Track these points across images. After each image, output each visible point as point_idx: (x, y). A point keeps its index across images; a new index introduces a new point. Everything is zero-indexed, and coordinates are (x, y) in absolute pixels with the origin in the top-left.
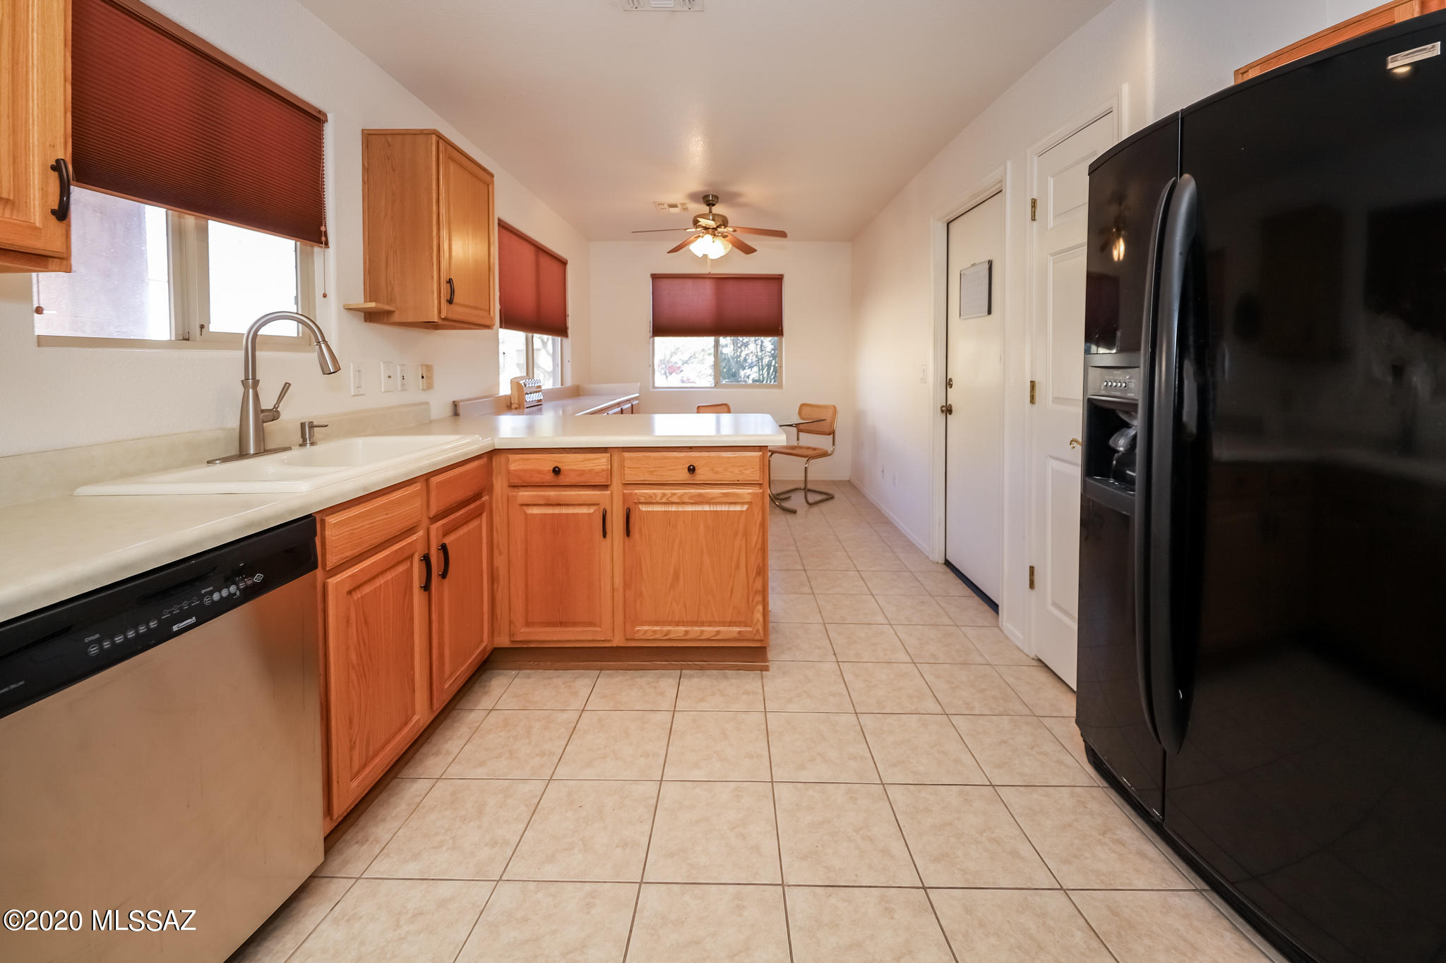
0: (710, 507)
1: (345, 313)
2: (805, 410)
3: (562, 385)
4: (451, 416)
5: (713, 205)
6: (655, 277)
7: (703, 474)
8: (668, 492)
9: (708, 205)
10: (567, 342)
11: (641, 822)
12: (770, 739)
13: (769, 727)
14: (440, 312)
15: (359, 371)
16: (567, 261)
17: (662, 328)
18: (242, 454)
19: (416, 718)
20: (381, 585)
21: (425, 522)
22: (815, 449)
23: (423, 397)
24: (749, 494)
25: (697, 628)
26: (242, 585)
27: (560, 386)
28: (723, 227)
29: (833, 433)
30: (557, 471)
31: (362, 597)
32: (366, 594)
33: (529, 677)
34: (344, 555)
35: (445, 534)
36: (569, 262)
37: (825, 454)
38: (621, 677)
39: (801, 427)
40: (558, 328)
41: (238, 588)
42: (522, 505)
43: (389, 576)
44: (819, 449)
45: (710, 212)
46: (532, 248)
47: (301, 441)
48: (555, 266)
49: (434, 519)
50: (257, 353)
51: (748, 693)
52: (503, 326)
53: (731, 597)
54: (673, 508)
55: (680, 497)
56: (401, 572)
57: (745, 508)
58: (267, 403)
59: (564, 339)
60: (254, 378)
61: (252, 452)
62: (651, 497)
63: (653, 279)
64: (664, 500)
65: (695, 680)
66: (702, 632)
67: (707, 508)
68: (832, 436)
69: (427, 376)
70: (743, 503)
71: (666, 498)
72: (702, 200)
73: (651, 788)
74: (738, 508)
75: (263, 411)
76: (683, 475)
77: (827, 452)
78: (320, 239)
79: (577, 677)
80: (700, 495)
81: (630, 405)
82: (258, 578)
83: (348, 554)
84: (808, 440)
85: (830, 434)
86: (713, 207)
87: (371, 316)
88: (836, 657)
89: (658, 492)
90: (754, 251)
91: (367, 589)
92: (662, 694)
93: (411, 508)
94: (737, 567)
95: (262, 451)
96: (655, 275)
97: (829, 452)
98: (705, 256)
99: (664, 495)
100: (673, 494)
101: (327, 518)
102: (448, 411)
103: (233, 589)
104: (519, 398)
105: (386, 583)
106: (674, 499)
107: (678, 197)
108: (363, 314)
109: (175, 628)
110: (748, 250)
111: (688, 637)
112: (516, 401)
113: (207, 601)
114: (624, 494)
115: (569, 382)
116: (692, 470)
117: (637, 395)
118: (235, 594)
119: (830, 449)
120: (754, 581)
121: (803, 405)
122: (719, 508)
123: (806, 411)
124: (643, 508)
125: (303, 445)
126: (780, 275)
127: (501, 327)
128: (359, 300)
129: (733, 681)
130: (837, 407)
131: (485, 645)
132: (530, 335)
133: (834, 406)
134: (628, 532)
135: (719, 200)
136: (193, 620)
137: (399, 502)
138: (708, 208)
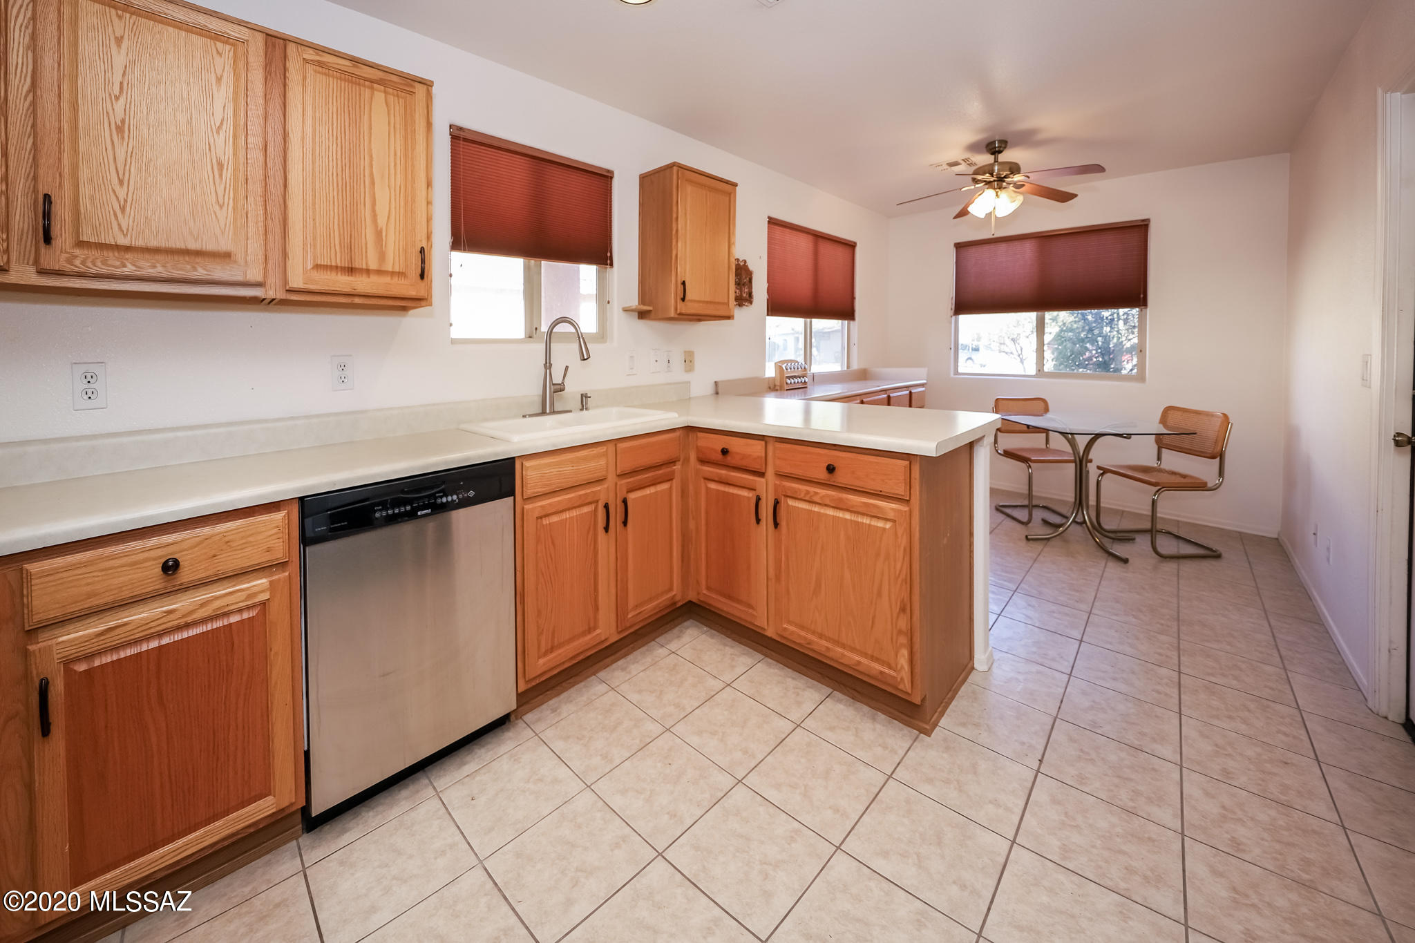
0: (851, 516)
1: (623, 315)
2: (1172, 416)
3: (847, 368)
4: (712, 395)
5: (1000, 152)
6: (959, 247)
7: (841, 477)
8: (812, 489)
9: (992, 154)
10: (854, 325)
11: (698, 806)
12: (872, 806)
13: (880, 794)
14: (676, 309)
15: (632, 357)
16: (855, 243)
17: (965, 304)
18: (543, 413)
19: (598, 631)
20: (566, 519)
21: (612, 478)
22: (1184, 476)
23: (686, 377)
24: (893, 509)
25: (839, 650)
26: (461, 496)
27: (846, 369)
28: (1011, 176)
29: (1221, 456)
30: (725, 452)
31: (550, 524)
32: (554, 523)
33: (712, 637)
34: (536, 490)
35: (630, 491)
36: (858, 244)
37: (1201, 486)
38: (776, 671)
39: (1166, 440)
40: (846, 312)
41: (458, 498)
42: (705, 479)
43: (574, 513)
44: (1192, 477)
45: (996, 161)
46: (810, 238)
47: (581, 407)
48: (841, 252)
49: (621, 476)
50: (552, 344)
51: (885, 748)
52: (770, 313)
53: (872, 627)
54: (816, 509)
55: (822, 498)
56: (585, 513)
57: (888, 525)
58: (557, 379)
59: (851, 322)
60: (550, 363)
61: (548, 411)
62: (796, 492)
63: (956, 248)
64: (807, 498)
65: (841, 706)
66: (843, 655)
67: (847, 516)
68: (1218, 460)
69: (689, 361)
70: (887, 520)
71: (809, 495)
72: (985, 149)
73: (727, 781)
74: (880, 524)
75: (554, 384)
76: (822, 474)
77: (1206, 483)
78: (607, 261)
79: (744, 654)
80: (841, 500)
81: (908, 392)
82: (471, 493)
83: (540, 490)
84: (1175, 462)
85: (1213, 457)
86: (999, 155)
87: (642, 315)
88: (1040, 765)
89: (803, 488)
90: (1073, 196)
91: (555, 519)
92: (799, 704)
93: (596, 465)
94: (879, 594)
95: (553, 412)
96: (959, 244)
97: (1210, 485)
98: (989, 215)
99: (808, 492)
100: (816, 493)
101: (524, 463)
102: (710, 389)
103: (455, 497)
104: (780, 382)
105: (571, 518)
106: (816, 499)
107: (956, 154)
108: (637, 314)
109: (419, 513)
110: (1064, 197)
111: (827, 654)
112: (779, 384)
113: (439, 501)
114: (775, 484)
115: (855, 366)
116: (831, 469)
117: (925, 381)
118: (455, 501)
119: (1212, 480)
120: (898, 617)
121: (1168, 410)
122: (860, 519)
123: (1173, 418)
124: (791, 502)
125: (582, 410)
126: (1143, 220)
127: (768, 315)
128: (634, 302)
129: (878, 726)
130: (1230, 416)
131: (674, 593)
132: (808, 320)
133: (1225, 415)
134: (776, 525)
135: (1008, 144)
136: (428, 511)
137: (585, 459)
138: (993, 156)
